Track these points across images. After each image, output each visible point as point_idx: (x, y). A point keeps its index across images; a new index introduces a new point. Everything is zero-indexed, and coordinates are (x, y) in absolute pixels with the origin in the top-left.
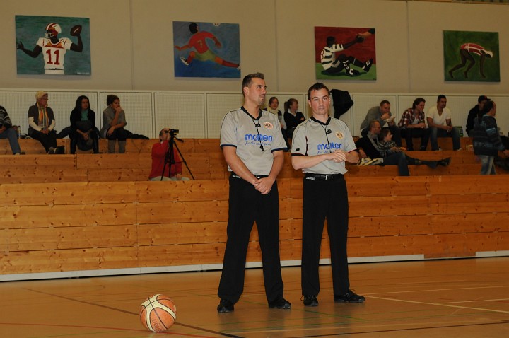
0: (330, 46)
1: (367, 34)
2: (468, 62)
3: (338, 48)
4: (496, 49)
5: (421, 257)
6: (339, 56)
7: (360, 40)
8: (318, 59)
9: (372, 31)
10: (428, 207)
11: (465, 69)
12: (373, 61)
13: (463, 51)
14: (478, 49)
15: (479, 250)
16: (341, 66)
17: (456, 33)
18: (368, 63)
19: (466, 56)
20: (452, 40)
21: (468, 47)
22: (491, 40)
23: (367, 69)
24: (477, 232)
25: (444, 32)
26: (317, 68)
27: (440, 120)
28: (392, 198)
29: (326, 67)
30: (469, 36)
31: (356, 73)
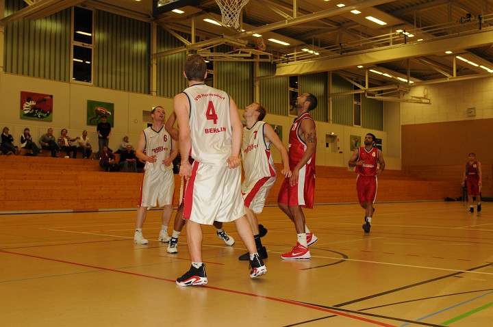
0: (29, 101)
1: (49, 97)
2: (99, 116)
3: (33, 103)
4: (112, 111)
5: (72, 211)
6: (33, 107)
7: (45, 100)
8: (22, 108)
9: (51, 96)
10: (77, 186)
11: (97, 119)
12: (51, 111)
13: (97, 110)
14: (104, 111)
15: (100, 208)
16: (34, 113)
17: (94, 102)
18: (48, 112)
19: (98, 113)
20: (91, 105)
21: (99, 109)
22: (110, 106)
23: (48, 115)
24: (100, 199)
25: (88, 101)
26: (21, 112)
27: (84, 143)
28: (59, 181)
29: (26, 112)
30: (100, 104)
31: (42, 117)
